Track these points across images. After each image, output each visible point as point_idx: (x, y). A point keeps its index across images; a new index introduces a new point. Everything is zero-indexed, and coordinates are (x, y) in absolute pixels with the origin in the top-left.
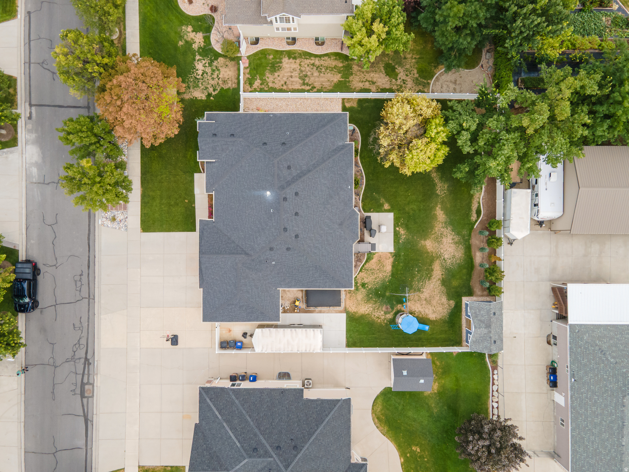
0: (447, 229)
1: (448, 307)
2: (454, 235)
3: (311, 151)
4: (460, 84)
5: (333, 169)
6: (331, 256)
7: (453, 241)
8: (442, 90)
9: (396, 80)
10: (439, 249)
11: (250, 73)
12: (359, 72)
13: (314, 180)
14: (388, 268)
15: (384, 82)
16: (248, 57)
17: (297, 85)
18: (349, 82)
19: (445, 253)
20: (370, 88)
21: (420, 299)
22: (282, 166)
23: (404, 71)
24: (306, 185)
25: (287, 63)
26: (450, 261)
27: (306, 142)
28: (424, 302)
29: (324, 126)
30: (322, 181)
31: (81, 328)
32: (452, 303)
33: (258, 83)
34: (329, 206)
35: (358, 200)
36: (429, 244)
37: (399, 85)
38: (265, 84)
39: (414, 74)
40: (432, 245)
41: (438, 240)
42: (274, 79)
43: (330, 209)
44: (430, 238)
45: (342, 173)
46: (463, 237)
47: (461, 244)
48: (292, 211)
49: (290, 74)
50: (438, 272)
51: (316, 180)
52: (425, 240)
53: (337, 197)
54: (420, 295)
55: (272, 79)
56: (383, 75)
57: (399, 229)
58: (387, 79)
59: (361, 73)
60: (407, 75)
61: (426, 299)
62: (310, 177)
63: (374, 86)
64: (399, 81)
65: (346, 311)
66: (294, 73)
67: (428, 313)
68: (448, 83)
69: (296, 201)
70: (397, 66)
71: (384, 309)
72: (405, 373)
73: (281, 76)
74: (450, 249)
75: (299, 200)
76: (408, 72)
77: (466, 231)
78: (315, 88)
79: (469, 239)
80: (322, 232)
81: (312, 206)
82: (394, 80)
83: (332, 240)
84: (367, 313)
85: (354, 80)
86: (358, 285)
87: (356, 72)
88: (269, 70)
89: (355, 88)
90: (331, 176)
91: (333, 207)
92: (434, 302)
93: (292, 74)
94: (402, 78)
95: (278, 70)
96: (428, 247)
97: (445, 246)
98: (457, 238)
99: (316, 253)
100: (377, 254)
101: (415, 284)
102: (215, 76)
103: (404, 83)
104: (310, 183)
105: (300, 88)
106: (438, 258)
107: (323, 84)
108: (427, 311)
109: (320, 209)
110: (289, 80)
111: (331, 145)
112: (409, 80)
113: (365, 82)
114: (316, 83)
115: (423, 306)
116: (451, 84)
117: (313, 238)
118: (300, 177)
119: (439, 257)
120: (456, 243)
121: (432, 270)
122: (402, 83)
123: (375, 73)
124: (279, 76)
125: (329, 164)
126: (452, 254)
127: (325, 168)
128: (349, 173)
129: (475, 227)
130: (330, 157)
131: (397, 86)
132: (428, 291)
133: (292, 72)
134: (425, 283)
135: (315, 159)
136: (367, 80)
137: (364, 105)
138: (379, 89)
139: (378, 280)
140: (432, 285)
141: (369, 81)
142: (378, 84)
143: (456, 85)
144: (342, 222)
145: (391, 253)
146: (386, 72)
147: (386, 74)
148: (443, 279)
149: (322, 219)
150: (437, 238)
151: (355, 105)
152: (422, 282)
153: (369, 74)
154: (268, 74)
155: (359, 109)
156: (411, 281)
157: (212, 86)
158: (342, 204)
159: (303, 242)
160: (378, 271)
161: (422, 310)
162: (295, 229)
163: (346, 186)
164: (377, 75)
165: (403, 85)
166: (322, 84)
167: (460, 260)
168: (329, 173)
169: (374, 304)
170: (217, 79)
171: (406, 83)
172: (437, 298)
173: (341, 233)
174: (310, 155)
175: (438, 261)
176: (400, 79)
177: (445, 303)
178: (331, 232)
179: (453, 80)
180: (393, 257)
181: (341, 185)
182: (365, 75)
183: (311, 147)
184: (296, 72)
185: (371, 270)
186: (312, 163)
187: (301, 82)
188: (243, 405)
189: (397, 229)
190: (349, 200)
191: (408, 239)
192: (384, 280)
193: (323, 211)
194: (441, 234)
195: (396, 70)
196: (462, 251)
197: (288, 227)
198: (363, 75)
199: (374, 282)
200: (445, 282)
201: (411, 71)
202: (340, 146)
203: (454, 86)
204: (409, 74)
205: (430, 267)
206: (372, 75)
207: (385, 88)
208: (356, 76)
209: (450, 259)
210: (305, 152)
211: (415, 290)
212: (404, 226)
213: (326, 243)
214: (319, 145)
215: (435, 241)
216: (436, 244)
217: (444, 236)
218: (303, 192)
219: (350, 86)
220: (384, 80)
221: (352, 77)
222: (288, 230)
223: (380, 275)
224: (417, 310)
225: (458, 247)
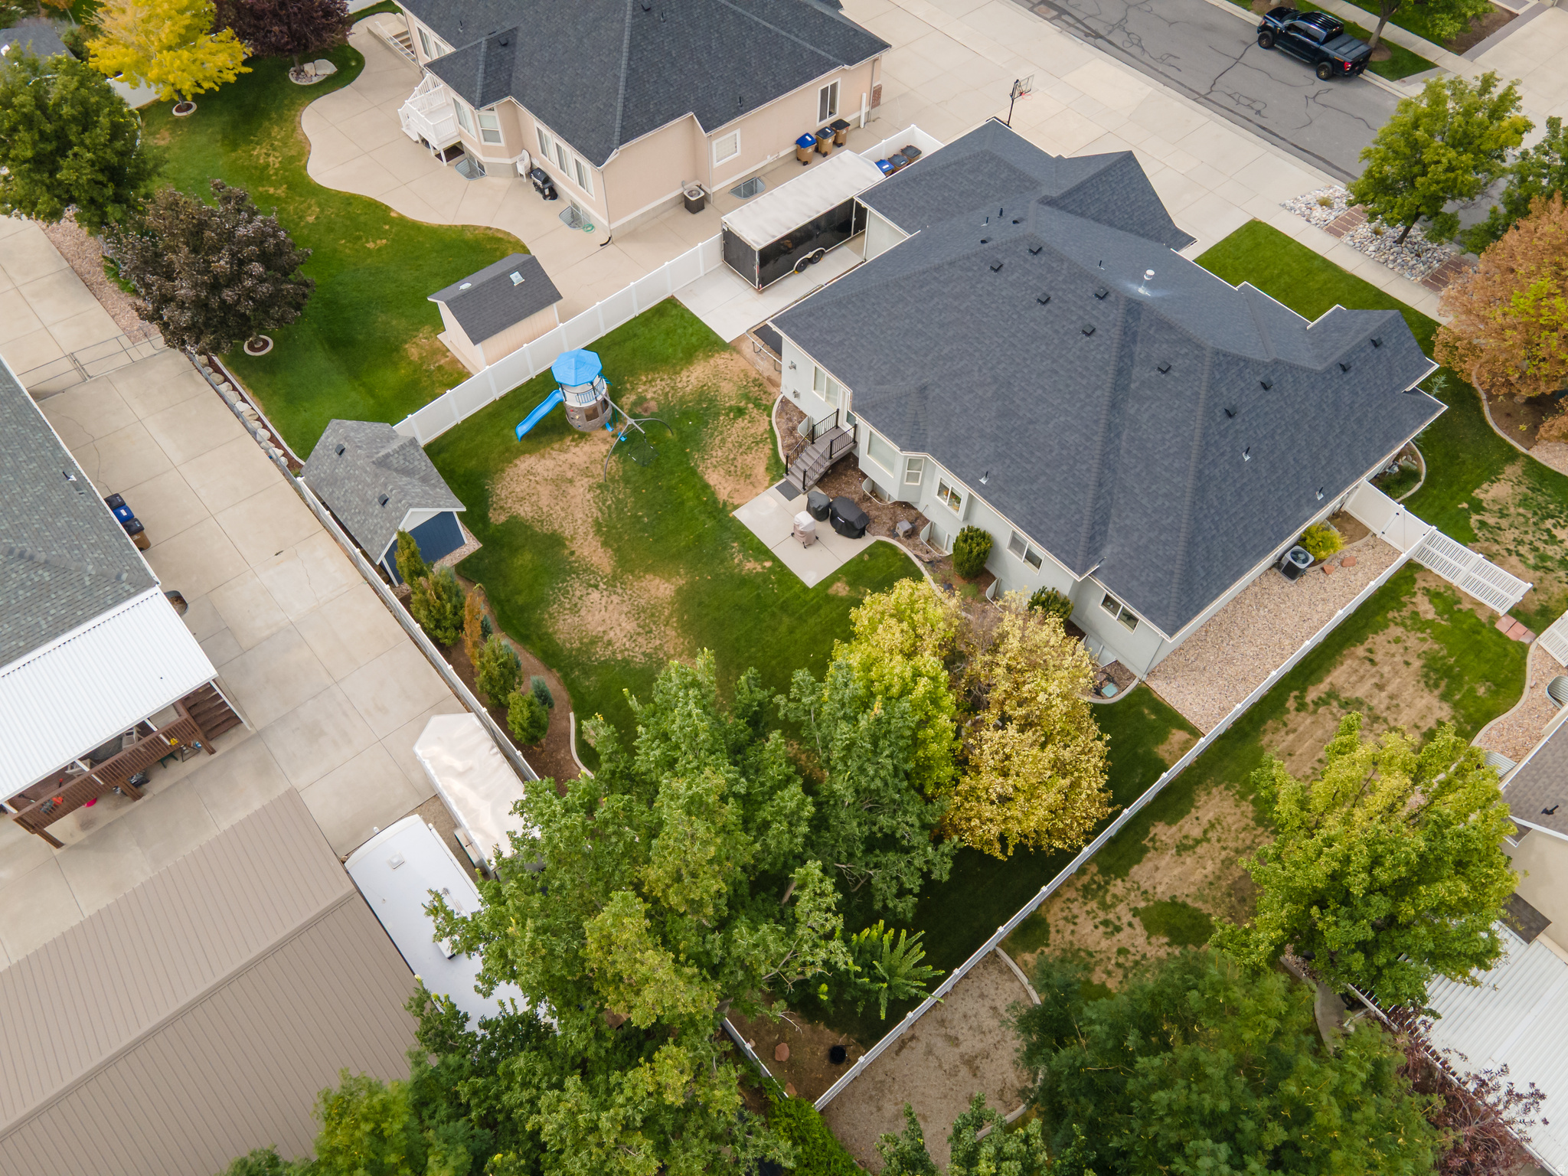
0: (644, 654)
1: (502, 503)
2: (614, 653)
3: (1157, 457)
4: (953, 1073)
5: (1065, 468)
6: (881, 320)
7: (606, 638)
8: (988, 1003)
9: (1136, 912)
10: (626, 598)
11: (1470, 614)
12: (1248, 842)
13: (1082, 396)
14: (713, 478)
15: (1158, 875)
16: (1523, 649)
17: (1343, 679)
18: (1243, 797)
19: (604, 599)
20: (1174, 829)
21: (586, 472)
22: (1184, 351)
23: (1144, 956)
24: (1087, 369)
25: (1429, 708)
26: (578, 593)
27: (1189, 458)
28: (569, 474)
29: (1191, 543)
30: (1062, 419)
31: (1162, 61)
32: (497, 518)
33: (1426, 612)
34: (989, 394)
35: (919, 553)
36: (662, 589)
37: (1113, 906)
38: (1409, 622)
39: (1109, 973)
40: (653, 592)
41: (646, 616)
42: (1406, 649)
43: (980, 393)
44: (672, 603)
45: (1035, 487)
46: (586, 672)
47: (579, 650)
48: (1060, 293)
49: (1391, 688)
50: (590, 550)
51: (1078, 405)
52: (679, 591)
53: (988, 430)
54: (592, 481)
55: (1408, 644)
56: (1185, 892)
57: (764, 567)
58: (1163, 892)
59: (1240, 844)
60: (1122, 951)
61: (571, 481)
62: (1099, 393)
63: (1169, 841)
64: (1127, 917)
65: (732, 347)
66: (1386, 702)
67: (543, 461)
68: (990, 1040)
69: (1074, 318)
70: (1177, 951)
71: (653, 405)
72: (516, 278)
73: (1404, 670)
74: (598, 617)
75: (1072, 327)
76: (1129, 964)
77: (588, 687)
78: (1298, 710)
79: (566, 676)
80: (951, 333)
81: (1028, 351)
82: (1142, 905)
83: (909, 347)
84: (684, 373)
85: (1238, 811)
86: (751, 406)
87: (1256, 836)
88: (1443, 658)
89: (1209, 794)
90: (1051, 451)
91: (978, 401)
92: (545, 491)
93: (1384, 694)
94: (1127, 930)
95: (1426, 676)
96: (657, 581)
97: (616, 615)
98: (601, 653)
99: (922, 287)
100: (766, 484)
101: (623, 492)
102: (1523, 550)
103: (1106, 923)
104: (1084, 382)
105: (1328, 680)
106: (615, 578)
107: (1291, 737)
108: (550, 463)
109: (1001, 366)
110: (1373, 676)
111: (1128, 522)
112: (1104, 944)
113: (1205, 832)
114: (1308, 721)
115: (565, 467)
116: (979, 1046)
117: (956, 303)
118: (1120, 372)
119: (613, 582)
120: (593, 642)
121: (605, 544)
122: (1111, 916)
123: (1211, 878)
124: (1407, 663)
125: (1084, 467)
126: (583, 612)
127: (1086, 448)
128: (1018, 507)
129: (572, 715)
130: (1100, 485)
131: (1115, 896)
132: (578, 500)
133: (1391, 697)
134: (600, 510)
135: (1129, 452)
136: (1208, 840)
137: (1140, 771)
138: (1150, 845)
139: (717, 441)
140: (579, 515)
141: (1198, 842)
142: (1167, 858)
143: (962, 1056)
144: (926, 398)
145: (736, 507)
146: (1184, 906)
147: (1180, 900)
148: (564, 546)
149: (977, 354)
150: (653, 615)
151: (1162, 751)
152: (609, 507)
153: (1218, 861)
154: (1430, 645)
155: (1140, 751)
156: (636, 491)
157: (1500, 529)
158: (963, 431)
159: (970, 274)
160: (732, 456)
161: (563, 457)
162: (1016, 275)
163: (995, 472)
164: (1198, 876)
165: (1102, 915)
166: (1294, 731)
167: (551, 615)
168: (1064, 452)
169: (683, 397)
170: (1512, 547)
171: (1102, 929)
172: (544, 502)
173: (903, 379)
174: (1149, 445)
175: (608, 570)
176: (1130, 925)
177: (517, 506)
178: (929, 358)
179: (984, 1065)
180: (725, 504)
181: (1008, 461)
182: (1224, 849)
183: (1166, 463)
184: (1383, 707)
185: (749, 448)
186: (1124, 437)
187: (1344, 695)
188: (794, 44)
189: (768, 564)
190: (955, 456)
191: (722, 562)
192: (702, 449)
193: (992, 369)
194: (651, 632)
195: (1166, 940)
196: (560, 638)
197: (1036, 261)
198: (1232, 845)
199: (721, 433)
200: (554, 542)
201: (1125, 976)
202: (1102, 545)
203: (963, 1049)
204: (1121, 960)
205: (615, 546)
206: (1210, 867)
207: (1138, 862)
208: (1242, 824)
209: (580, 598)
210: (1168, 437)
211: (613, 480)
212: (759, 580)
213: (920, 326)
214: (1154, 487)
215: (654, 607)
216: (643, 602)
217: (639, 634)
218: (1081, 349)
219: (1227, 788)
220: (1166, 880)
221: (1250, 815)
222: (1030, 257)
223: (720, 453)
224: (573, 450)
225: (581, 640)
